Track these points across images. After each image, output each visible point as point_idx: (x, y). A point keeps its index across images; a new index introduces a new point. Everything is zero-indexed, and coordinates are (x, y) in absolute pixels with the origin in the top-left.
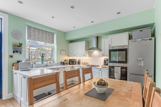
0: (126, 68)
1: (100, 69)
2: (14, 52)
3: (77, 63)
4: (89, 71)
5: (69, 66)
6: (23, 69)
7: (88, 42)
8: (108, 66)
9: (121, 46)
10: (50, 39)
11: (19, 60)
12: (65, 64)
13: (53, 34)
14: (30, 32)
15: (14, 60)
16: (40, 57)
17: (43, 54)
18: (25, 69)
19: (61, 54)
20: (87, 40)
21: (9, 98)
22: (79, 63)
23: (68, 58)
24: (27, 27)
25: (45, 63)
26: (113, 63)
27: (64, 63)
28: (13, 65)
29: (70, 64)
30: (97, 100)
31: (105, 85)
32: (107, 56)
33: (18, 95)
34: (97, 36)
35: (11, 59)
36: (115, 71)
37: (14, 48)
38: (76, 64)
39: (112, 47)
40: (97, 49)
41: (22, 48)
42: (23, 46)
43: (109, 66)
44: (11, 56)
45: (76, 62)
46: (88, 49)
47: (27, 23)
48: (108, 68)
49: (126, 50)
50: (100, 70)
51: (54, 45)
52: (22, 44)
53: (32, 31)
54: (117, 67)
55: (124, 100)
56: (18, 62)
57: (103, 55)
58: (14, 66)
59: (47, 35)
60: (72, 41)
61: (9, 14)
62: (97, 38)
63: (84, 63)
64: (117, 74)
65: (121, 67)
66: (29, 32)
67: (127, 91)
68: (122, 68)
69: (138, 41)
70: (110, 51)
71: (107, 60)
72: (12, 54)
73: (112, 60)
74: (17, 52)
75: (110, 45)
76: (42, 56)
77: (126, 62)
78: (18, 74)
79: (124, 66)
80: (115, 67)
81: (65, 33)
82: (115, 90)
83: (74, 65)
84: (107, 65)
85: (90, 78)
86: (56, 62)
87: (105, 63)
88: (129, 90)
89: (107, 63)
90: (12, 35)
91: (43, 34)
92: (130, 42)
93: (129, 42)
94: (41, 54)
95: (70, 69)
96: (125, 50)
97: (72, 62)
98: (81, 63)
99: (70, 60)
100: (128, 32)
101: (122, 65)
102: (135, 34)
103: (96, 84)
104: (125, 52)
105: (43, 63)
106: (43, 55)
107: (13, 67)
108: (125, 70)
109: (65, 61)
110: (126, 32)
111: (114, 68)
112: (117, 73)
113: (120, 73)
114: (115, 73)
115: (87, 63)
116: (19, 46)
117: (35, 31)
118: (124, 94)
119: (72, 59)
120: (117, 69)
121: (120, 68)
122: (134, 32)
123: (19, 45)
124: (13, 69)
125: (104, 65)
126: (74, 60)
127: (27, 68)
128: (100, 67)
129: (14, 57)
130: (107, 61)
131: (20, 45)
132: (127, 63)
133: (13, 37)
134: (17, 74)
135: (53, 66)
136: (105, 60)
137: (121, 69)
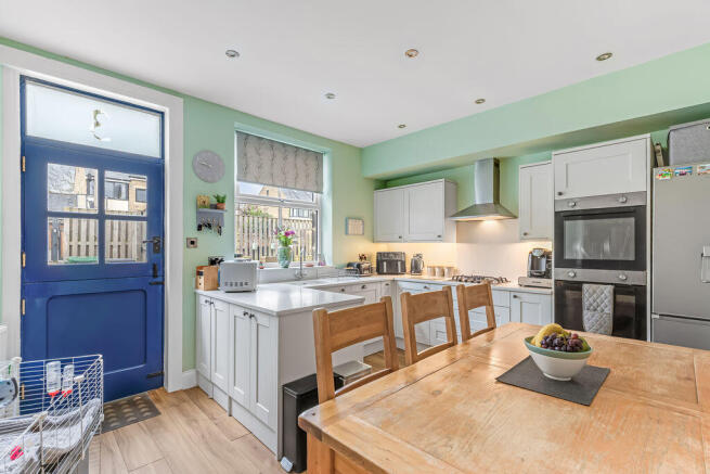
0: (639, 291)
1: (512, 294)
2: (200, 228)
3: (408, 266)
4: (481, 300)
5: (376, 278)
6: (234, 288)
7: (456, 184)
8: (552, 281)
9: (615, 197)
10: (307, 176)
11: (214, 255)
12: (365, 269)
13: (318, 156)
14: (245, 155)
15: (201, 255)
16: (276, 245)
17: (287, 234)
18: (239, 288)
19: (347, 233)
20: (451, 177)
21: (185, 388)
22: (416, 269)
23: (372, 249)
24: (236, 136)
25: (294, 265)
26: (576, 270)
27: (359, 266)
28: (200, 274)
29: (379, 271)
30: (556, 400)
31: (581, 349)
32: (547, 239)
33: (220, 378)
34: (495, 159)
35: (192, 250)
36: (586, 303)
37: (198, 213)
38: (404, 270)
39: (568, 201)
40: (496, 212)
41: (225, 214)
42: (227, 205)
43: (556, 281)
44: (193, 243)
45: (403, 263)
46: (454, 212)
47: (237, 124)
48: (553, 290)
49: (636, 214)
50: (515, 297)
51: (321, 200)
52: (224, 198)
53: (251, 151)
54: (594, 286)
55: (669, 409)
56: (213, 262)
57: (525, 234)
58: (203, 278)
59: (300, 162)
60: (385, 183)
61: (188, 96)
62: (497, 163)
63: (439, 267)
64: (597, 315)
65: (612, 287)
66: (243, 155)
67: (669, 378)
68: (619, 289)
69: (698, 170)
70: (562, 218)
71: (543, 256)
72: (194, 234)
73: (567, 256)
74: (209, 226)
75: (560, 194)
76: (283, 239)
77: (638, 263)
78: (218, 305)
79: (629, 283)
80: (585, 286)
81: (361, 151)
82: (615, 372)
83: (397, 274)
84: (547, 275)
85: (486, 327)
86: (329, 264)
87: (537, 268)
88: (679, 378)
89: (543, 270)
90: (194, 169)
91: (285, 158)
92: (661, 178)
93: (656, 177)
94: (283, 233)
95: (384, 291)
96: (634, 211)
97: (389, 264)
98: (425, 270)
99: (380, 254)
100: (648, 135)
101: (620, 276)
102: (681, 140)
103: (538, 344)
104: (632, 220)
105: (286, 267)
106: (290, 237)
107: (197, 281)
108: (632, 299)
109: (361, 258)
110: (641, 136)
111: (580, 289)
112: (595, 310)
113: (609, 310)
114: (585, 312)
115: (449, 268)
116: (216, 207)
117: (261, 151)
118: (659, 390)
119: (388, 253)
120: (594, 292)
121: (610, 288)
122: (682, 131)
123: (214, 201)
124: (197, 287)
125: (532, 276)
126: (395, 254)
127: (246, 284)
128: (514, 284)
129: (199, 243)
130: (544, 261)
131: (219, 203)
132: (643, 268)
133: (197, 175)
134: (217, 303)
135: (324, 277)
136: (535, 254)
137: (615, 292)
